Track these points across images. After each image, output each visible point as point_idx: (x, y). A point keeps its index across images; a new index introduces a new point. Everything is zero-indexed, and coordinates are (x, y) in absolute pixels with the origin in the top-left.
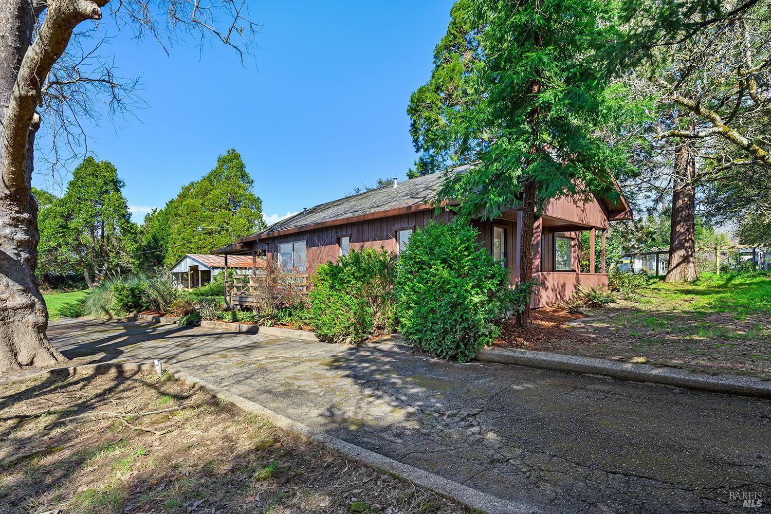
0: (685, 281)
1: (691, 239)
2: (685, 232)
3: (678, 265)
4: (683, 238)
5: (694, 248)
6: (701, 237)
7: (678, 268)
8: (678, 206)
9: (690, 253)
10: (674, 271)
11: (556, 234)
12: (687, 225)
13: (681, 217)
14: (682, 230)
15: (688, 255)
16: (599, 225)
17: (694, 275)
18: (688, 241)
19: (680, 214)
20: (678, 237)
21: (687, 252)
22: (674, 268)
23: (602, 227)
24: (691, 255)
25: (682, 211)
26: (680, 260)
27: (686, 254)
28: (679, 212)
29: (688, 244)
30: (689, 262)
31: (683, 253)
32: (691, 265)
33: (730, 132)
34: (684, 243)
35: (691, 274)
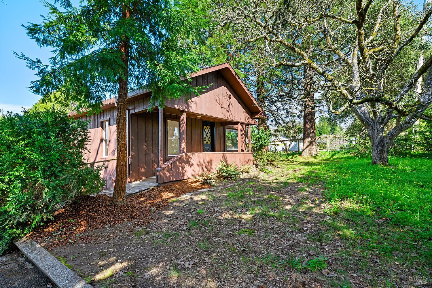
0: (311, 156)
1: (313, 132)
2: (310, 128)
3: (308, 146)
4: (309, 131)
5: (315, 137)
6: (336, 132)
7: (307, 148)
8: (306, 113)
9: (313, 140)
10: (305, 150)
11: (226, 127)
12: (311, 124)
13: (308, 119)
14: (309, 127)
15: (312, 141)
16: (243, 121)
17: (316, 153)
18: (312, 133)
19: (307, 118)
20: (307, 130)
21: (312, 139)
22: (305, 148)
23: (246, 122)
24: (314, 141)
25: (308, 115)
26: (309, 144)
27: (311, 141)
28: (307, 117)
29: (312, 135)
30: (313, 145)
31: (309, 140)
32: (314, 146)
33: (312, 64)
34: (310, 134)
35: (314, 153)
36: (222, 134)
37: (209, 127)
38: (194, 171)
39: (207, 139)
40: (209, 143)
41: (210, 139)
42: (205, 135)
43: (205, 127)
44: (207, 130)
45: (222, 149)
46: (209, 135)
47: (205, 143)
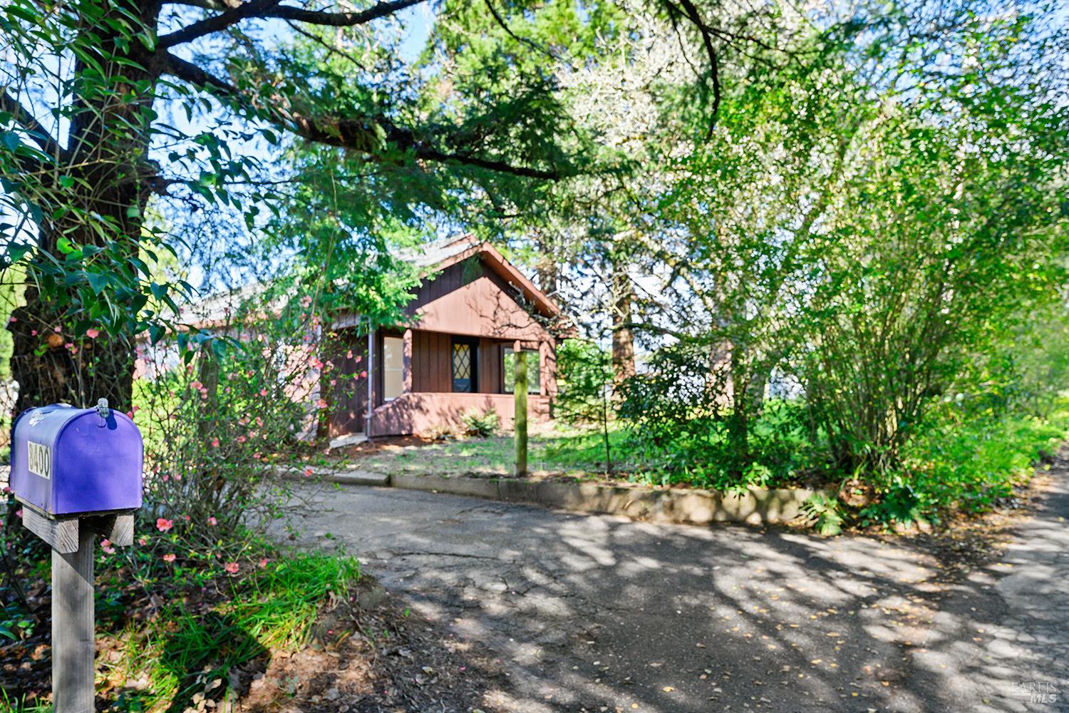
11: (503, 345)
36: (495, 360)
37: (466, 347)
38: (430, 422)
39: (462, 370)
40: (467, 377)
41: (469, 370)
42: (457, 361)
43: (457, 346)
44: (461, 353)
45: (495, 387)
46: (466, 362)
47: (458, 376)
